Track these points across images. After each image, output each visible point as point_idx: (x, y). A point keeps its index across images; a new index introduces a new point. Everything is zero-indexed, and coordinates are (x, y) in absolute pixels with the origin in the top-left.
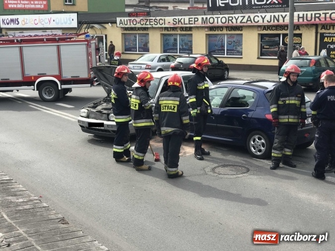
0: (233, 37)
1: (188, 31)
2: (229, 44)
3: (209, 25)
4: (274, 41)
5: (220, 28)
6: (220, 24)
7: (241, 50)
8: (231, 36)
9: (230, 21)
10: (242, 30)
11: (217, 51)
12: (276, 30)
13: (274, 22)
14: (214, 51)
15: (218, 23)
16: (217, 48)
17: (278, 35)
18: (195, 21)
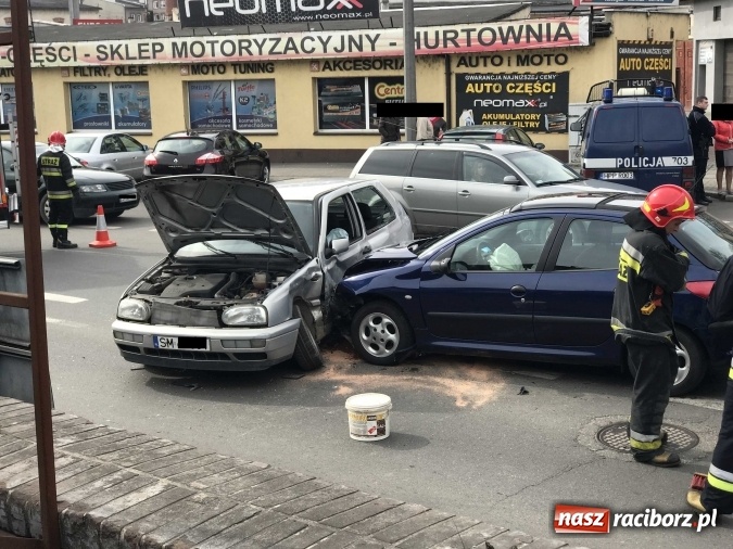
0: (253, 87)
1: (137, 74)
2: (241, 103)
3: (191, 59)
4: (349, 94)
5: (220, 67)
6: (219, 57)
7: (271, 116)
8: (246, 84)
9: (244, 51)
10: (272, 71)
11: (212, 121)
12: (355, 69)
13: (350, 50)
14: (206, 121)
15: (213, 55)
16: (211, 113)
17: (360, 81)
18: (155, 51)
